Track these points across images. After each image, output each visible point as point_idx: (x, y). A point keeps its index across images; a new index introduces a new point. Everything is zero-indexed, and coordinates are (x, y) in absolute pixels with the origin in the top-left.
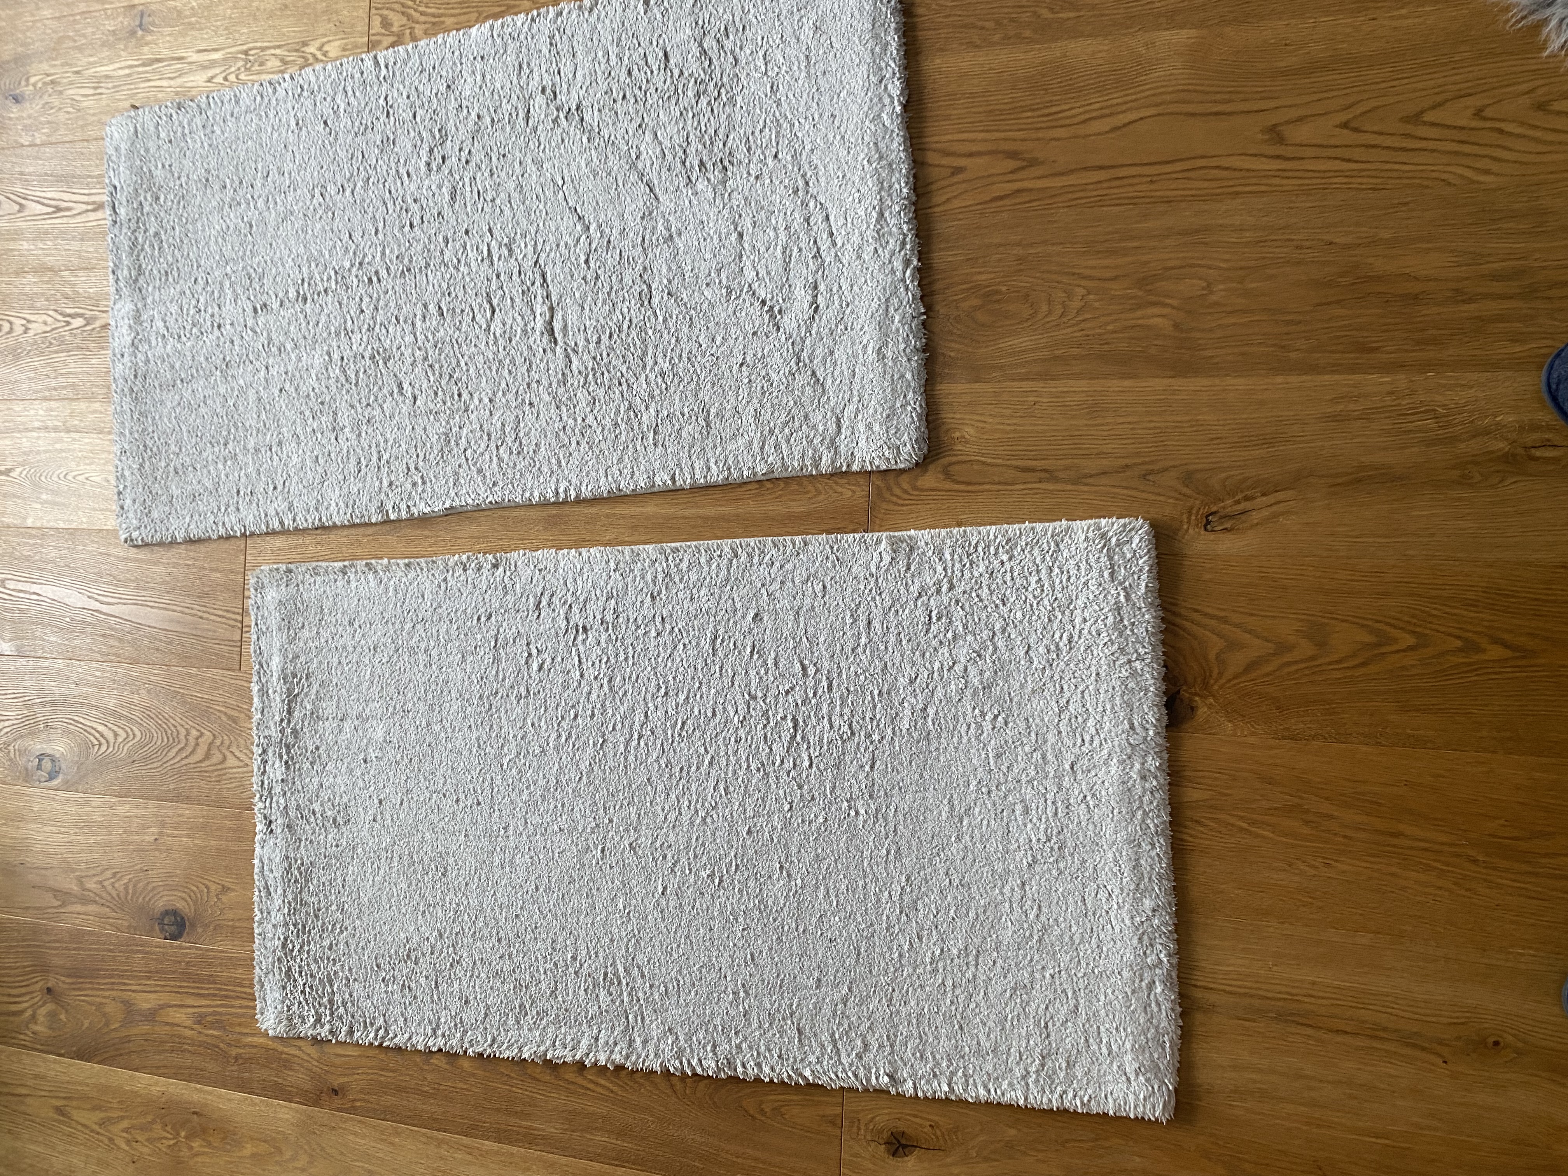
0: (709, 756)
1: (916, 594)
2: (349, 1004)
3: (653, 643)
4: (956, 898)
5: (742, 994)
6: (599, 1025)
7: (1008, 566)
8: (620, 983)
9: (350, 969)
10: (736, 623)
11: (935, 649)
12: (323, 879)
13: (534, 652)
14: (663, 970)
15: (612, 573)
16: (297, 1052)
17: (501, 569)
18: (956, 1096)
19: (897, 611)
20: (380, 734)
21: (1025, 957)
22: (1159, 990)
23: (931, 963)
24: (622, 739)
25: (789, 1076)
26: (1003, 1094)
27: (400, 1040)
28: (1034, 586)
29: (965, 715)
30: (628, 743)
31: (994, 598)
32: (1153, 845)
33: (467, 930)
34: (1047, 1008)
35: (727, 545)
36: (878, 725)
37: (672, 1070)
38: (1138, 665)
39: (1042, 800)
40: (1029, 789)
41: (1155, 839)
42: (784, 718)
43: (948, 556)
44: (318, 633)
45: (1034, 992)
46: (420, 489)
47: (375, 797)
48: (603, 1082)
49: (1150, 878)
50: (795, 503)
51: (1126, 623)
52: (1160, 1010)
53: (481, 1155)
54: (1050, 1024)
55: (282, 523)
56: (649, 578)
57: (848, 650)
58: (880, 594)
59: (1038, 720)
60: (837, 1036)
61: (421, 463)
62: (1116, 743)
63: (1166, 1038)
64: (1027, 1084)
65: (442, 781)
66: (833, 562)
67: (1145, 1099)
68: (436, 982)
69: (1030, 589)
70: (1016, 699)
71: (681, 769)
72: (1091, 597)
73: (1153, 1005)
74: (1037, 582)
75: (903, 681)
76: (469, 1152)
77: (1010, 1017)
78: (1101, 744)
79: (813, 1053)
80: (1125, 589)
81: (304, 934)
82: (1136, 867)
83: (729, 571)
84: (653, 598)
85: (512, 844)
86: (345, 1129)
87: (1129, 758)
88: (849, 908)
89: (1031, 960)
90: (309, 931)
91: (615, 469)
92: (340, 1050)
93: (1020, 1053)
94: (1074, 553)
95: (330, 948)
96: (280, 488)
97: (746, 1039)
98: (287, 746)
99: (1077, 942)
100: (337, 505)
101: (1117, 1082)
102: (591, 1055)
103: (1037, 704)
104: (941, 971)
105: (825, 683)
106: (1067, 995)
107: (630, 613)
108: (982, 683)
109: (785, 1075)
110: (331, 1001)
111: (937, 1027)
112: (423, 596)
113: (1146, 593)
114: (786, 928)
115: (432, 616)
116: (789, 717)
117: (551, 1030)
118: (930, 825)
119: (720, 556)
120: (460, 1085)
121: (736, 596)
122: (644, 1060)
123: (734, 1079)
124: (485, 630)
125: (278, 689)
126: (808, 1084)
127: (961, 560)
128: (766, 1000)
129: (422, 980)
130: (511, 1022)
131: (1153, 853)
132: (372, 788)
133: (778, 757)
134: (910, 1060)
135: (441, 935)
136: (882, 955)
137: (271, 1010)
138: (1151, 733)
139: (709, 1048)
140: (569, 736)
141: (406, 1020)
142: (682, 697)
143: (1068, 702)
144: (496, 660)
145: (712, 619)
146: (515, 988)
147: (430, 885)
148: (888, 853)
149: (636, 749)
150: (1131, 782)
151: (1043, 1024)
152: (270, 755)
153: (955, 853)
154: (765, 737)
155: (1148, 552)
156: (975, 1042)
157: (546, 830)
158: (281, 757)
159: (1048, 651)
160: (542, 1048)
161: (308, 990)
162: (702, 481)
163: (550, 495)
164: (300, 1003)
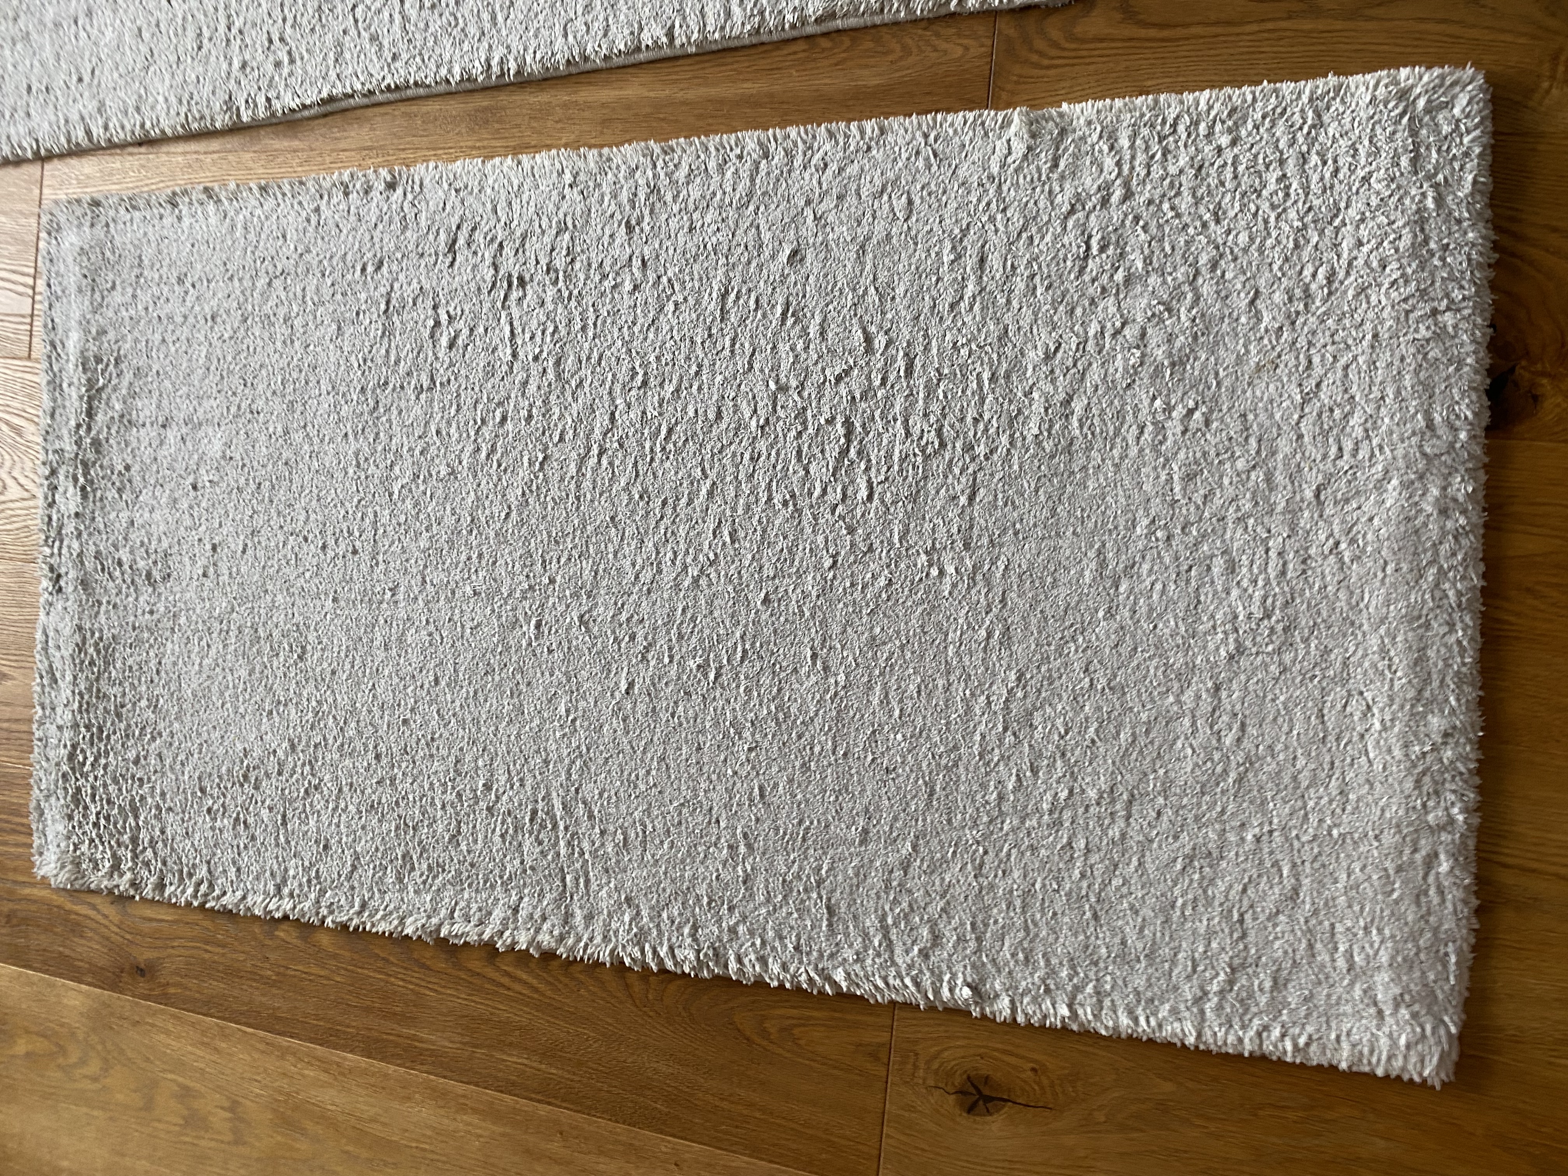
0: (709, 482)
1: (1066, 208)
2: (160, 844)
3: (628, 301)
4: (1099, 709)
5: (742, 849)
6: (520, 890)
7: (1228, 155)
8: (555, 826)
9: (163, 794)
10: (760, 267)
11: (1093, 302)
12: (130, 662)
13: (444, 318)
14: (623, 808)
15: (567, 190)
16: (92, 913)
17: (400, 191)
18: (1081, 1024)
19: (1031, 238)
20: (216, 448)
21: (1212, 806)
22: (1444, 866)
23: (1051, 812)
24: (574, 455)
25: (810, 980)
26: (1160, 1026)
27: (229, 900)
28: (1272, 186)
29: (1136, 410)
30: (582, 460)
31: (1202, 210)
32: (1451, 626)
33: (331, 742)
34: (1244, 890)
35: (750, 139)
36: (986, 430)
37: (627, 961)
38: (1448, 319)
39: (1261, 550)
40: (1240, 531)
41: (1456, 616)
42: (830, 421)
43: (1124, 142)
44: (134, 296)
45: (1224, 864)
46: (286, 71)
47: (206, 541)
48: (524, 976)
49: (1442, 681)
50: (866, 72)
51: (1433, 245)
52: (1443, 901)
53: (342, 1074)
54: (1248, 917)
55: (88, 133)
56: (624, 196)
57: (944, 306)
58: (1004, 210)
59: (1262, 417)
60: (890, 921)
61: (289, 30)
62: (1400, 452)
63: (1451, 948)
64: (1202, 1012)
65: (302, 518)
66: (927, 159)
67: (1408, 1047)
68: (284, 816)
69: (1265, 193)
70: (1226, 383)
71: (664, 503)
72: (1374, 202)
73: (1432, 892)
74: (1279, 180)
75: (1034, 356)
76: (325, 1065)
77: (1180, 902)
78: (1373, 455)
79: (851, 946)
80: (1436, 186)
81: (100, 739)
82: (1419, 661)
83: (753, 180)
84: (630, 229)
85: (403, 614)
86: (153, 1025)
87: (1421, 477)
88: (919, 722)
89: (1223, 812)
90: (108, 737)
91: (579, 24)
92: (149, 912)
93: (1193, 960)
94: (1348, 126)
95: (136, 762)
96: (87, 78)
97: (744, 918)
98: (85, 464)
99: (1305, 784)
100: (166, 100)
101: (1358, 1015)
102: (507, 933)
103: (1266, 389)
104: (1067, 824)
105: (901, 363)
106: (1280, 870)
107: (593, 255)
108: (1170, 355)
109: (804, 977)
110: (134, 840)
111: (1055, 914)
112: (284, 236)
113: (1472, 194)
114: (817, 749)
115: (297, 265)
116: (840, 420)
117: (449, 892)
118: (1063, 591)
119: (740, 157)
120: (315, 970)
121: (762, 222)
122: (586, 945)
123: (723, 981)
124: (372, 286)
125: (75, 381)
126: (840, 995)
127: (1147, 148)
128: (780, 859)
129: (265, 813)
130: (390, 879)
131: (1452, 639)
132: (203, 528)
133: (818, 484)
134: (1007, 964)
135: (293, 747)
136: (971, 796)
137: (52, 848)
138: (1463, 435)
139: (686, 930)
140: (493, 450)
141: (238, 870)
142: (670, 388)
143: (1318, 385)
144: (387, 332)
145: (722, 261)
146: (397, 828)
147: (280, 673)
148: (989, 635)
149: (594, 471)
150: (1421, 519)
151: (1236, 916)
152: (62, 478)
153: (1103, 637)
154: (799, 452)
155: (1481, 122)
156: (1117, 940)
157: (453, 593)
158: (76, 480)
159: (1290, 300)
160: (435, 921)
161: (102, 822)
162: (717, 35)
163: (477, 69)
164: (92, 841)
